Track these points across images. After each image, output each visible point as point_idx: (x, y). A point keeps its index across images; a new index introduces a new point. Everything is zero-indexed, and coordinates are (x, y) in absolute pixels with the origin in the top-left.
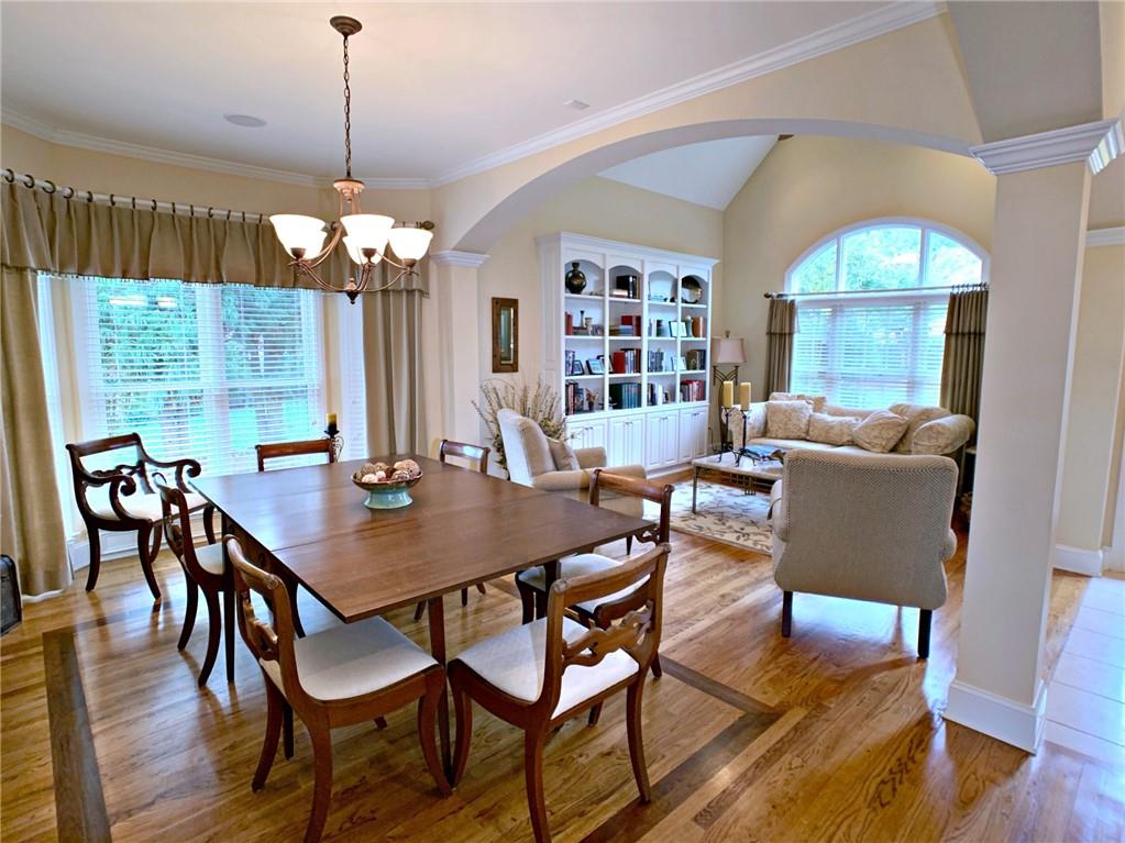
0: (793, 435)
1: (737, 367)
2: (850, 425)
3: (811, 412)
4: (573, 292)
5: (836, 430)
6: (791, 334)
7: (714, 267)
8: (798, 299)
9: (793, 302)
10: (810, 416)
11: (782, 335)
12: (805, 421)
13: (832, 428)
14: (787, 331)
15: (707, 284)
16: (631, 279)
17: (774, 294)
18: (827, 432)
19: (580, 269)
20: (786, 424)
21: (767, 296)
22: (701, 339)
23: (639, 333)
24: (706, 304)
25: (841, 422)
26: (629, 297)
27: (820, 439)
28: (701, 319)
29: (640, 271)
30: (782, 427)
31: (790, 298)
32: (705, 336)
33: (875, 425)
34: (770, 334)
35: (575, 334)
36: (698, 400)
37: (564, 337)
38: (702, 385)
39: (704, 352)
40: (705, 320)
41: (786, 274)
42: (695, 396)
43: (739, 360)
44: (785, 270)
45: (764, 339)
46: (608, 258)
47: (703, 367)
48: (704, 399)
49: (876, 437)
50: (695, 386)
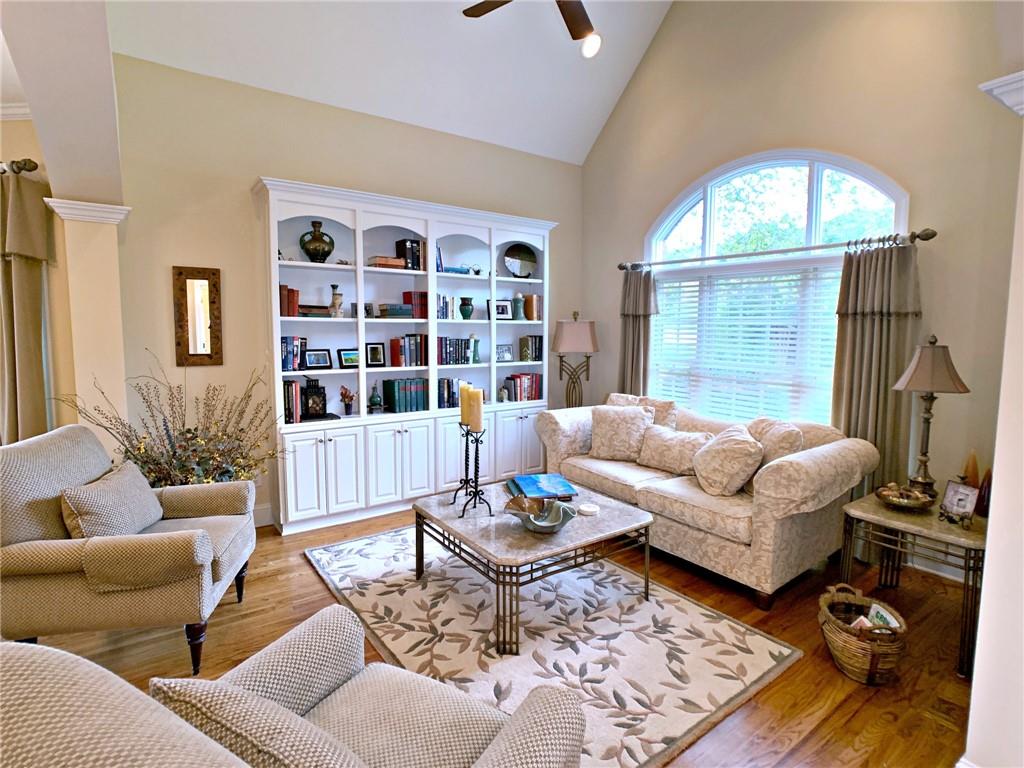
0: (618, 457)
1: (588, 358)
2: (695, 446)
3: (649, 422)
4: (312, 261)
5: (675, 451)
6: (647, 317)
7: (552, 233)
8: (655, 270)
9: (648, 274)
10: (648, 429)
11: (636, 317)
12: (637, 436)
13: (669, 448)
14: (641, 312)
15: (543, 252)
16: (408, 244)
17: (629, 265)
18: (662, 454)
19: (322, 230)
20: (611, 439)
21: (621, 267)
22: (535, 322)
23: (424, 314)
24: (542, 278)
25: (683, 441)
26: (406, 267)
27: (653, 463)
28: (535, 296)
29: (422, 233)
30: (606, 443)
31: (646, 269)
32: (540, 318)
33: (718, 452)
34: (625, 316)
35: (305, 315)
36: (529, 399)
37: (277, 318)
38: (537, 381)
39: (541, 338)
40: (541, 299)
41: (646, 239)
42: (525, 394)
43: (588, 349)
44: (645, 234)
45: (618, 321)
46: (360, 216)
47: (539, 357)
48: (539, 396)
49: (715, 470)
50: (526, 382)
